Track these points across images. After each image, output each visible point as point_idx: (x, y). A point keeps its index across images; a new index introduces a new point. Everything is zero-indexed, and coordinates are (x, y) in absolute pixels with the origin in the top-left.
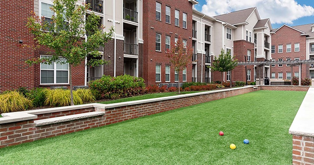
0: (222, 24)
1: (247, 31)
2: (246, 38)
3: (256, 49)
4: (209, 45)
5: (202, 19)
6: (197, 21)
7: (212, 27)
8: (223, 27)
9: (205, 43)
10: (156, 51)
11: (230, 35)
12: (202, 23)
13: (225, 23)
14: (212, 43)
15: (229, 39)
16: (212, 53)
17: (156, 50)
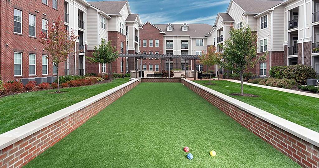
0: (97, 11)
1: (120, 23)
2: (119, 30)
3: (128, 42)
4: (82, 32)
5: (74, 2)
6: (70, 3)
7: (85, 12)
8: (98, 15)
9: (78, 30)
10: (14, 34)
11: (105, 25)
12: (75, 6)
13: (99, 11)
14: (86, 30)
15: (103, 29)
16: (86, 42)
17: (14, 32)
